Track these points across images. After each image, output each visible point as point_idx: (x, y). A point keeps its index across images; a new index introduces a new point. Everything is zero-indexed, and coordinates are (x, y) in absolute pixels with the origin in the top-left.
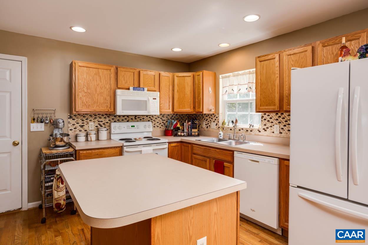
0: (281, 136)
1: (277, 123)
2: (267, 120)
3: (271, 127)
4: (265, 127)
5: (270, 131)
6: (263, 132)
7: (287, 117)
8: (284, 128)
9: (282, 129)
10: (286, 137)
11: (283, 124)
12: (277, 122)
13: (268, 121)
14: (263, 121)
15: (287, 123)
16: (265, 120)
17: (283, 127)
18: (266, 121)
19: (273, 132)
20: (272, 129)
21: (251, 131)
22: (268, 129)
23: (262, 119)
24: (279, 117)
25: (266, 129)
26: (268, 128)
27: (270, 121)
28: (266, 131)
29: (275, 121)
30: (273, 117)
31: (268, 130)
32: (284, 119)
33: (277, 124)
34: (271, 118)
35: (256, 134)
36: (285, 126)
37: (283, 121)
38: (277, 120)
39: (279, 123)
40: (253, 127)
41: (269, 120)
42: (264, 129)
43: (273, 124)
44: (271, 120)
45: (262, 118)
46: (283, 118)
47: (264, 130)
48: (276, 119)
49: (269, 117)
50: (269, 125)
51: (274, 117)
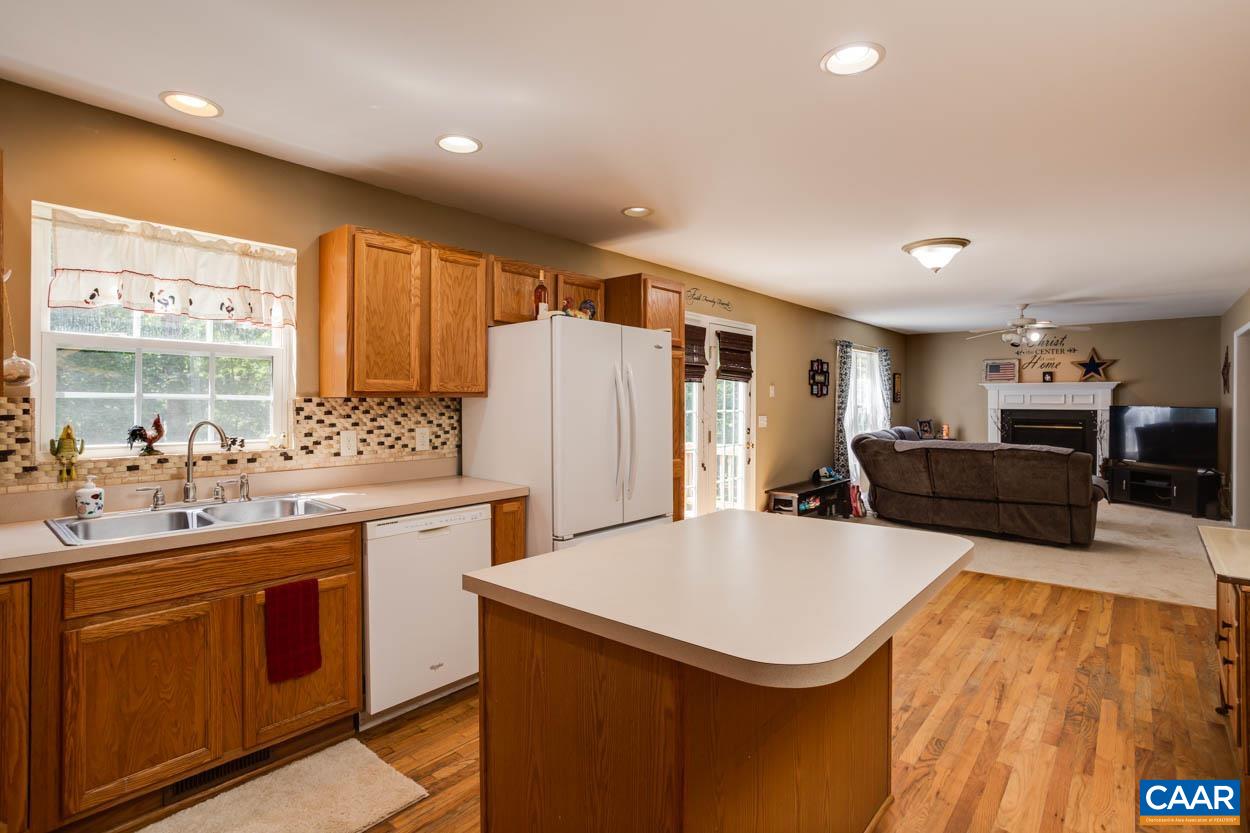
0: (360, 462)
1: (348, 425)
2: (315, 418)
3: (330, 438)
4: (309, 442)
5: (326, 451)
6: (300, 459)
7: (375, 407)
8: (370, 438)
9: (364, 441)
10: (373, 461)
11: (365, 428)
12: (348, 423)
13: (320, 422)
14: (304, 422)
15: (375, 424)
16: (308, 418)
17: (365, 436)
18: (312, 423)
19: (337, 454)
20: (331, 446)
21: (252, 460)
22: (318, 446)
23: (299, 418)
24: (355, 408)
25: (310, 449)
26: (317, 443)
27: (327, 422)
28: (312, 452)
29: (342, 420)
30: (335, 409)
31: (318, 450)
32: (368, 415)
33: (347, 429)
34: (329, 413)
35: (275, 469)
36: (370, 432)
37: (365, 420)
38: (349, 416)
39: (355, 424)
40: (242, 446)
41: (323, 417)
42: (304, 448)
43: (335, 430)
44: (328, 420)
45: (298, 414)
46: (366, 412)
47: (304, 451)
48: (344, 413)
49: (324, 409)
50: (321, 432)
51: (338, 408)
